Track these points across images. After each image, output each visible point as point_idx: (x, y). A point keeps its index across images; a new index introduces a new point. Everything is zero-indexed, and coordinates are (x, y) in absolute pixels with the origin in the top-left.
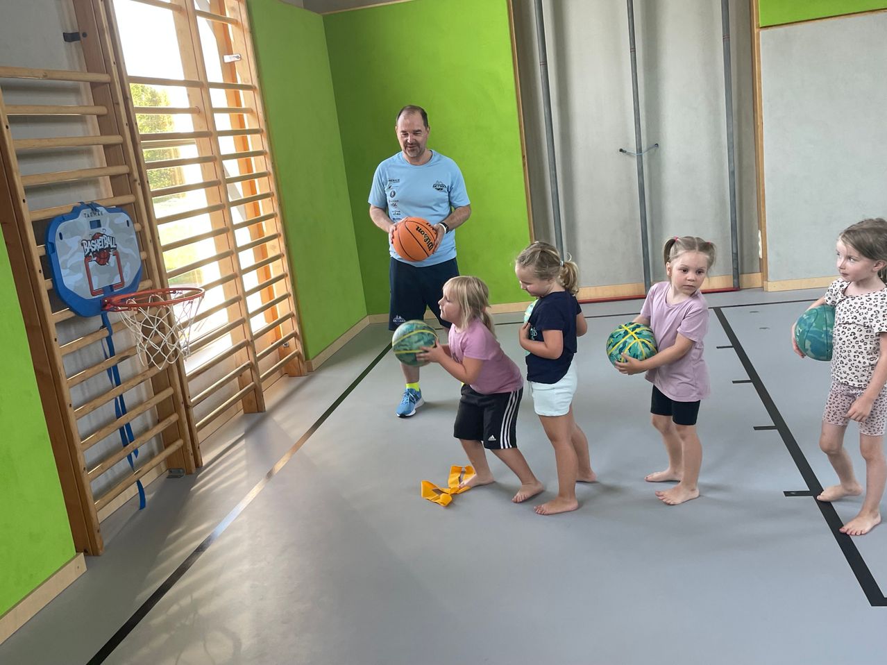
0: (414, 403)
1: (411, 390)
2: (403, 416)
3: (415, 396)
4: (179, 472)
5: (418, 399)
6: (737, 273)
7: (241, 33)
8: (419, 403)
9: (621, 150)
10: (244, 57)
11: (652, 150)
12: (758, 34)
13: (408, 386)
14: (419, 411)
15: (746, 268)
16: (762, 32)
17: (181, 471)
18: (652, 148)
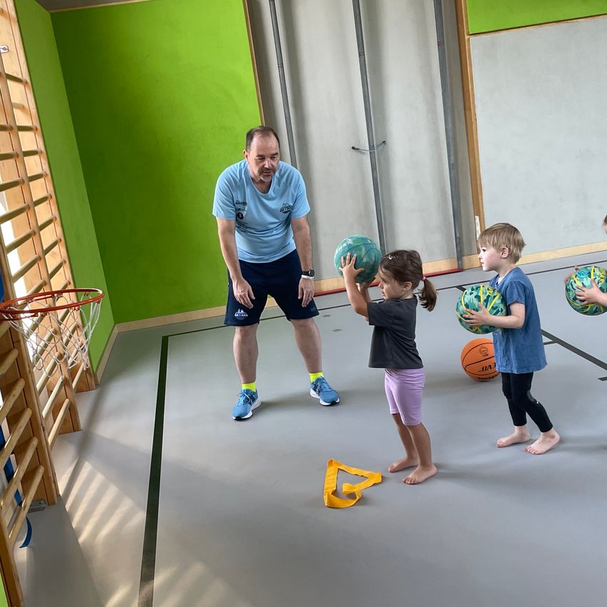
0: (250, 403)
1: (247, 391)
2: (239, 419)
3: (250, 397)
4: (40, 503)
5: (254, 400)
6: (460, 256)
7: (8, 22)
8: (256, 404)
9: (353, 148)
10: (12, 48)
11: (380, 148)
12: (469, 39)
13: (244, 387)
14: (256, 412)
15: (466, 251)
16: (472, 38)
17: (42, 502)
18: (381, 145)
